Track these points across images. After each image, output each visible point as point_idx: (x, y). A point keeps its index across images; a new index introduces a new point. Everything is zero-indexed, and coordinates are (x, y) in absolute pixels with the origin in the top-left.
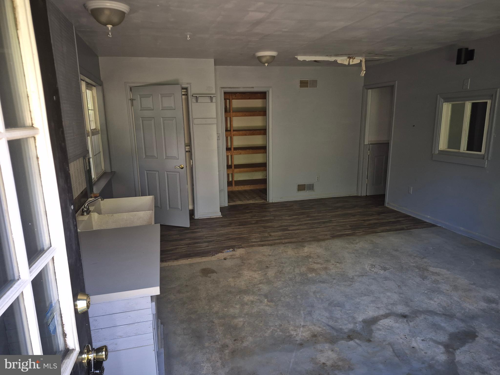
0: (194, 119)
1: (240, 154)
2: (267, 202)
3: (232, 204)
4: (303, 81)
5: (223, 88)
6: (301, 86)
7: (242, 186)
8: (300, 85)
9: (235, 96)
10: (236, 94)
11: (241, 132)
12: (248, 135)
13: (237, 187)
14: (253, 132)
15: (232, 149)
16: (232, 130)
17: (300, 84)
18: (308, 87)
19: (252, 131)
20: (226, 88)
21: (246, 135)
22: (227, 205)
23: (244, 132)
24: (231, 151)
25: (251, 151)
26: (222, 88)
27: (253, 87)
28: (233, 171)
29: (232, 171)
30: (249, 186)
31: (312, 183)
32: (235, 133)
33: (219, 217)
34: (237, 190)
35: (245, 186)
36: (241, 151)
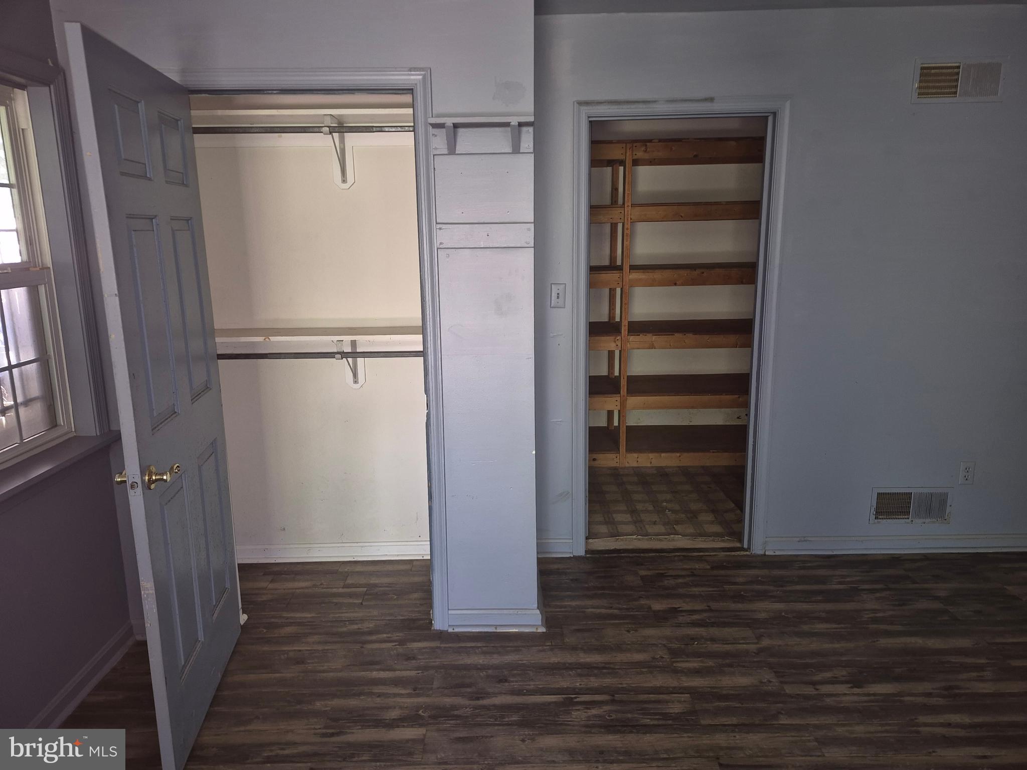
0: (439, 226)
1: (652, 347)
2: (742, 549)
3: (601, 544)
4: (933, 71)
5: (587, 103)
6: (923, 92)
7: (651, 455)
8: (920, 88)
9: (643, 148)
10: (648, 144)
11: (658, 275)
12: (683, 285)
13: (635, 455)
14: (703, 273)
15: (624, 329)
16: (626, 268)
17: (920, 81)
18: (955, 93)
19: (698, 271)
20: (599, 103)
21: (675, 284)
22: (581, 552)
23: (667, 274)
24: (619, 338)
25: (690, 338)
26: (580, 103)
27: (711, 100)
28: (623, 404)
29: (618, 403)
30: (678, 454)
31: (940, 491)
32: (635, 275)
33: (534, 630)
34: (635, 465)
35: (663, 455)
36: (654, 337)
